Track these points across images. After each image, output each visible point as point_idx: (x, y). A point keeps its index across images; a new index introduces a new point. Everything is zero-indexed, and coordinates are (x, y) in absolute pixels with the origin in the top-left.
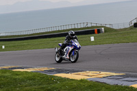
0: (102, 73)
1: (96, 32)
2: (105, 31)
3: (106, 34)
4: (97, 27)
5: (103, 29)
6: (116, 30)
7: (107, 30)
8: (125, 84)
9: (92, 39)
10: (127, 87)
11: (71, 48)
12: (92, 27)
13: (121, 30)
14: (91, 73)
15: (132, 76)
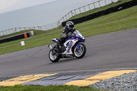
0: (35, 76)
1: (25, 36)
2: (35, 34)
3: (36, 36)
4: (26, 31)
5: (32, 32)
6: (45, 32)
7: (36, 32)
8: (59, 83)
9: (23, 43)
10: (61, 86)
11: (74, 41)
12: (21, 32)
13: (50, 31)
14: (24, 78)
15: (65, 75)
